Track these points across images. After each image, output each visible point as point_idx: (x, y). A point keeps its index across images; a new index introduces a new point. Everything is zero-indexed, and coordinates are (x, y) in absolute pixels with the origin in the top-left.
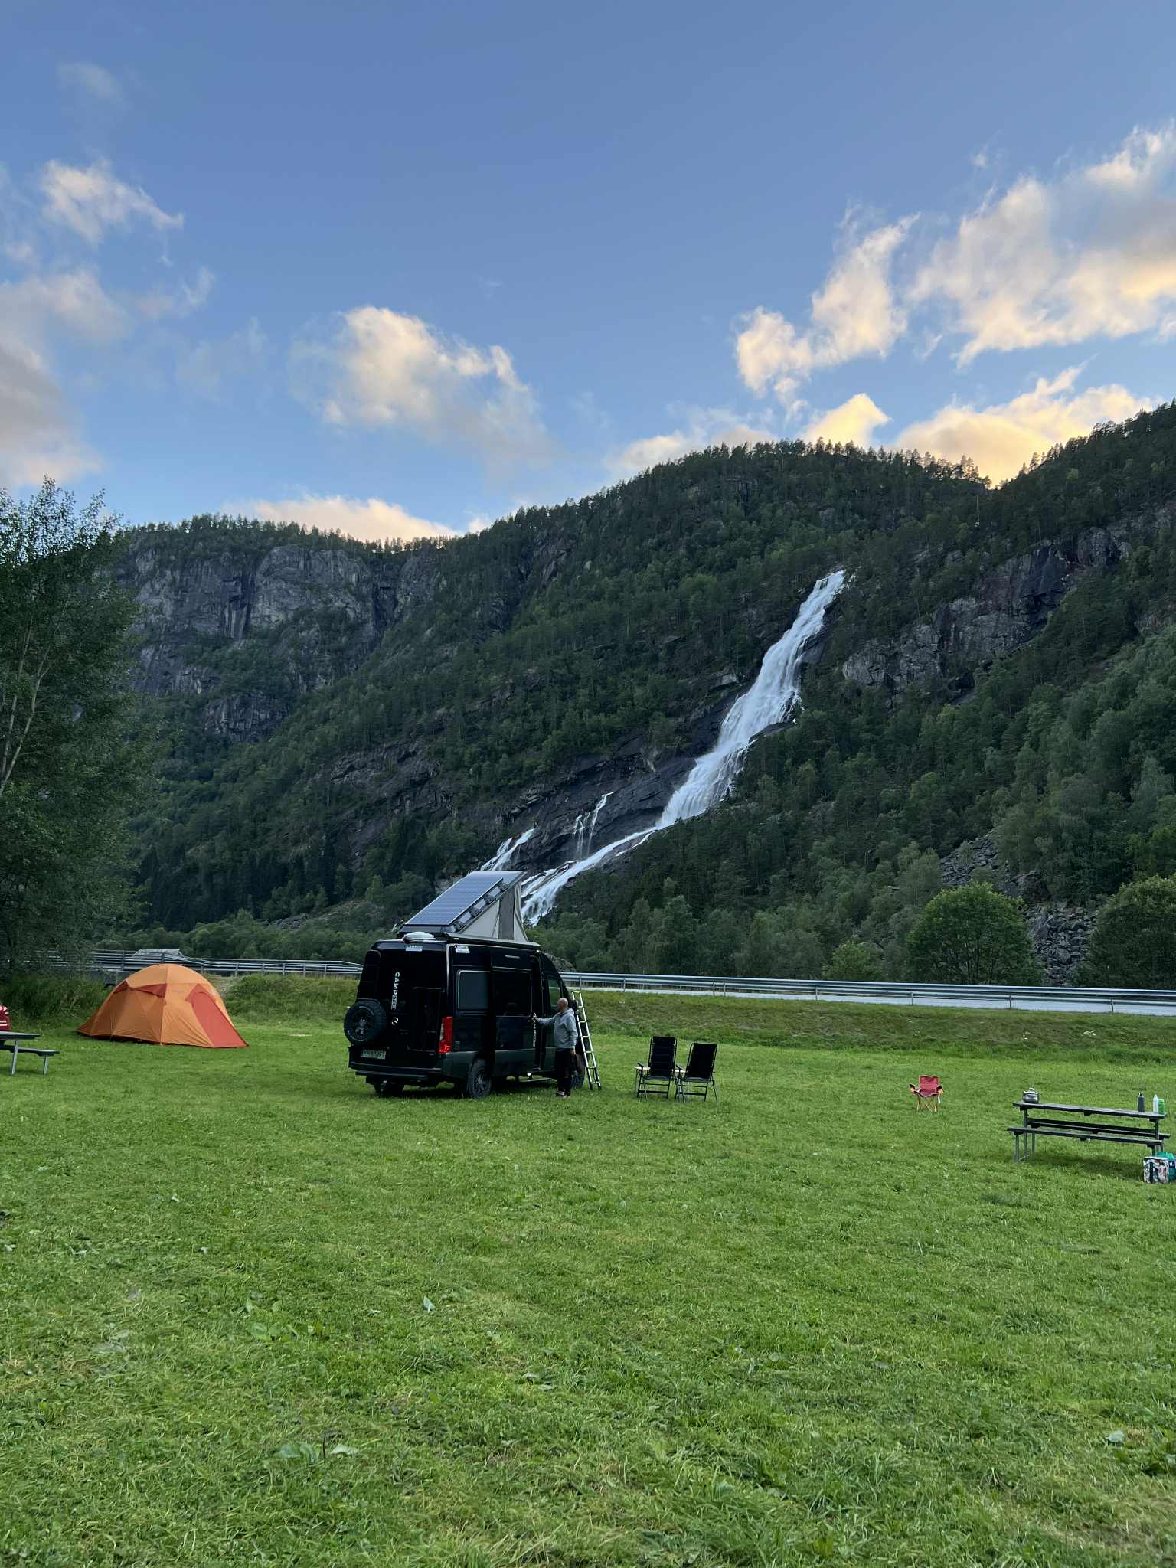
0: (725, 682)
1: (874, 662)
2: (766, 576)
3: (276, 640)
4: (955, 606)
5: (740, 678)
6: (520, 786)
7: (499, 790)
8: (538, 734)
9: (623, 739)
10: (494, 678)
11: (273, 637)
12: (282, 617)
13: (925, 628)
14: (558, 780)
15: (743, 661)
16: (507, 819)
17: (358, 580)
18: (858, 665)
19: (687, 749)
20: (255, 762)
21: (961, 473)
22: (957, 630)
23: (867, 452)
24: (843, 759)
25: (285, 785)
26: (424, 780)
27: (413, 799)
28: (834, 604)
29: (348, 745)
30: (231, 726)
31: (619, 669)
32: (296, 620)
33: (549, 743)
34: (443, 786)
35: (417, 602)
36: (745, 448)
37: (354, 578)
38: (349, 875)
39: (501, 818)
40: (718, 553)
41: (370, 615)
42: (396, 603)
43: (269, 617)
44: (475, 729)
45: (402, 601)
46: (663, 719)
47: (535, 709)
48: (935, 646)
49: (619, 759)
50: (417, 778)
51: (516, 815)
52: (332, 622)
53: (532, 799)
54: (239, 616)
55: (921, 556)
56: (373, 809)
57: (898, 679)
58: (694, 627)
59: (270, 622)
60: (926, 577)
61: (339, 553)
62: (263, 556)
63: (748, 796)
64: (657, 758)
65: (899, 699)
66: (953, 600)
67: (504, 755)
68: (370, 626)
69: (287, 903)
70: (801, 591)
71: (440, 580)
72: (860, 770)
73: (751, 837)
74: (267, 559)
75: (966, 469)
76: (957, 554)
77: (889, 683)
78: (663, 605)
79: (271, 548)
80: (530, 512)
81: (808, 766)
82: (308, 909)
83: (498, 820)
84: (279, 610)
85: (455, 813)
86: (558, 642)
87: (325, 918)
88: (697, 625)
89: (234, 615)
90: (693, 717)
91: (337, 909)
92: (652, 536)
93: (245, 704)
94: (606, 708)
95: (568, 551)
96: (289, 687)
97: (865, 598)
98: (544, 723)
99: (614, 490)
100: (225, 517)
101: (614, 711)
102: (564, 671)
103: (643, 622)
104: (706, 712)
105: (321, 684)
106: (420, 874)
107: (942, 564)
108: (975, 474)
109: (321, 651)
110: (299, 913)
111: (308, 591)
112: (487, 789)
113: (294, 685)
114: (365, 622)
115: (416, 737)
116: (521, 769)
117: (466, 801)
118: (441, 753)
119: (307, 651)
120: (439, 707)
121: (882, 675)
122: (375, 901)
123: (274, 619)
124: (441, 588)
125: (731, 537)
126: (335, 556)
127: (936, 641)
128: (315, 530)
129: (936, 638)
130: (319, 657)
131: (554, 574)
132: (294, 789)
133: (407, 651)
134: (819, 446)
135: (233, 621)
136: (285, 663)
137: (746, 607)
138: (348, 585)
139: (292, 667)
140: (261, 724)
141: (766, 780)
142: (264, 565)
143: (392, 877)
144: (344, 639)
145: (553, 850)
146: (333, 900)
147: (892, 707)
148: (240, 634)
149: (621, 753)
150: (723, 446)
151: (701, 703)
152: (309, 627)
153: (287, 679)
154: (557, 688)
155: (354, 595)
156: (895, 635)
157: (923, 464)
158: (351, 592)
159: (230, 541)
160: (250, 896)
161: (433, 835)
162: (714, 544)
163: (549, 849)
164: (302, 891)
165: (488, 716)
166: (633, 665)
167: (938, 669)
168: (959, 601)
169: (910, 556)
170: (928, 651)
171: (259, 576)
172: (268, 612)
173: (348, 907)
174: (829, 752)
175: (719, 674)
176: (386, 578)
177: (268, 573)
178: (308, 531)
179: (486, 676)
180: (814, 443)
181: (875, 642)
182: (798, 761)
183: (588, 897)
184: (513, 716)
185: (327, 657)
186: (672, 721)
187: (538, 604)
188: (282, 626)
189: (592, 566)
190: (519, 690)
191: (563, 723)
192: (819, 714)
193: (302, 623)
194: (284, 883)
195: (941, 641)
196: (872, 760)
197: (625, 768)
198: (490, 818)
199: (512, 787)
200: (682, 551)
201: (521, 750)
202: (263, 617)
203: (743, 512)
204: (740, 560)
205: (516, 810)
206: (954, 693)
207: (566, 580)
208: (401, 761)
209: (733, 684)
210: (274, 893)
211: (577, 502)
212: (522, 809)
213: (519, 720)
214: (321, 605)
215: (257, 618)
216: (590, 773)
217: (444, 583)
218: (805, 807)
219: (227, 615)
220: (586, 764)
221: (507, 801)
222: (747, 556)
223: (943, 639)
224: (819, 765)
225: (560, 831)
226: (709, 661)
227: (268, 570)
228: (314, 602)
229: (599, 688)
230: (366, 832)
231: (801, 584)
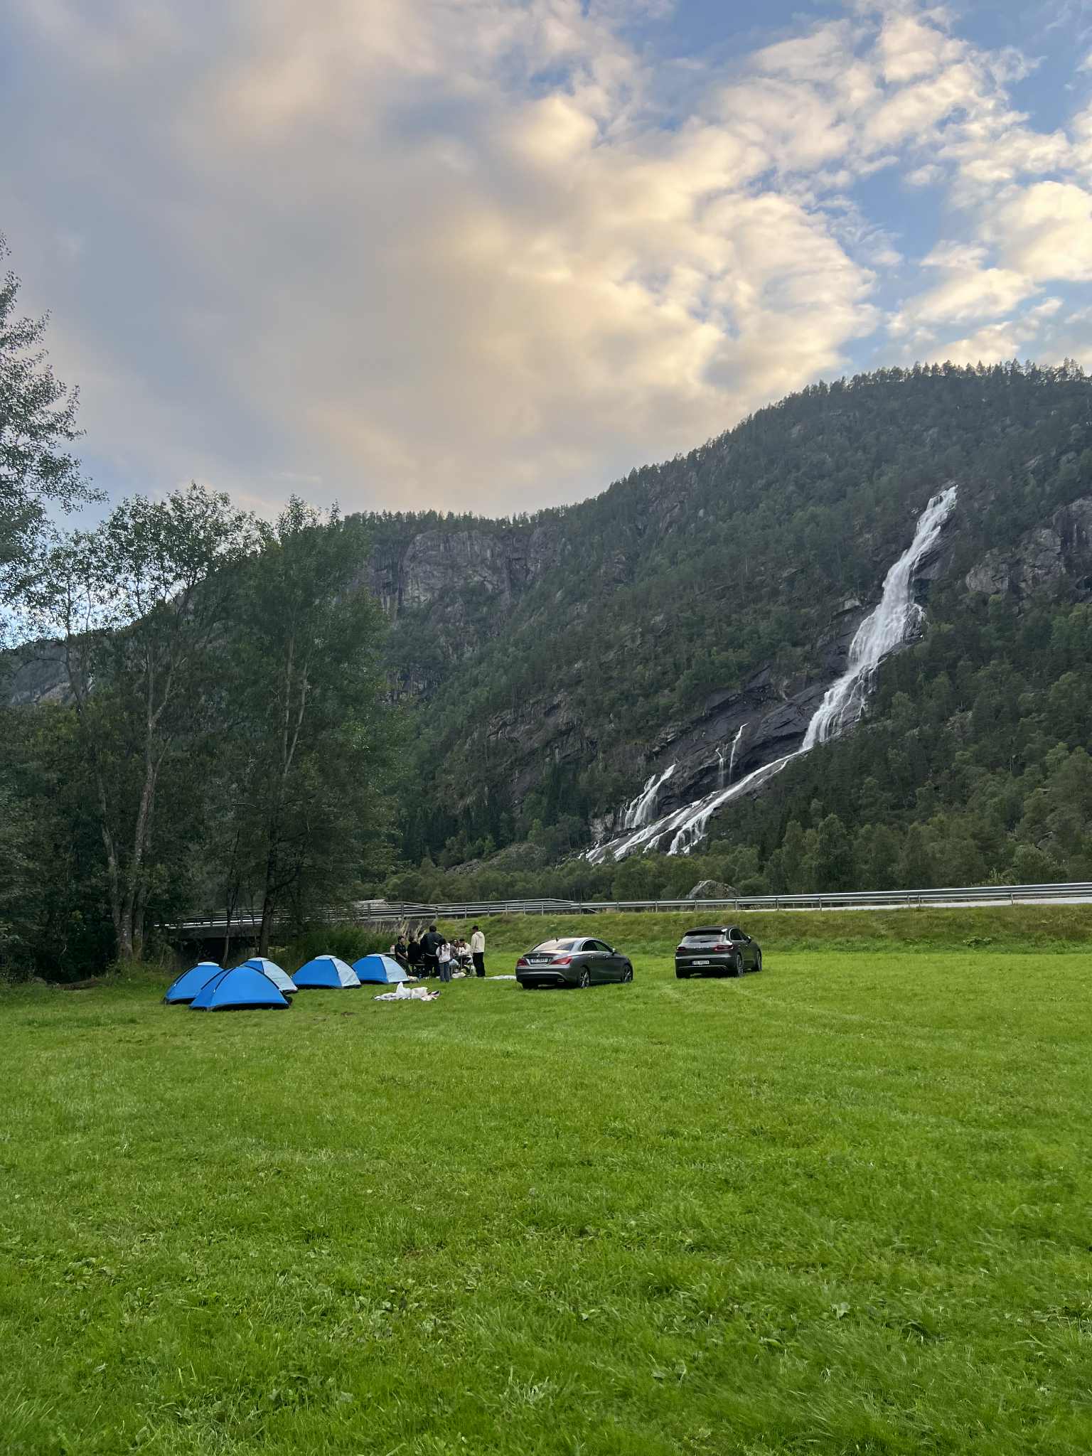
0: (848, 606)
1: (997, 571)
2: (878, 502)
3: (426, 618)
4: (1074, 506)
5: (862, 601)
6: (660, 726)
7: (639, 731)
8: (670, 676)
9: (752, 673)
10: (624, 629)
11: (422, 616)
12: (429, 596)
13: (1046, 532)
14: (694, 716)
15: (864, 586)
16: (649, 758)
17: (492, 556)
18: (981, 576)
19: (817, 675)
20: (419, 728)
21: (1065, 374)
22: (1079, 530)
23: (965, 369)
24: (977, 669)
25: (447, 746)
26: (569, 730)
27: (562, 748)
28: (949, 520)
29: (496, 704)
30: (395, 698)
31: (741, 606)
32: (441, 598)
33: (682, 682)
34: (588, 732)
35: (546, 568)
36: (843, 382)
37: (489, 553)
38: (512, 820)
39: (643, 757)
40: (825, 485)
41: (506, 584)
42: (528, 571)
43: (418, 597)
44: (611, 678)
45: (533, 569)
46: (789, 648)
47: (665, 652)
48: (1058, 549)
49: (751, 691)
50: (564, 728)
51: (657, 754)
52: (474, 596)
53: (670, 738)
54: (393, 600)
55: (1033, 463)
56: (527, 760)
57: (1023, 585)
58: (811, 557)
59: (419, 602)
60: (1040, 483)
61: (473, 533)
62: (408, 544)
63: (882, 714)
64: (788, 687)
65: (1026, 604)
66: (1072, 501)
67: (641, 699)
68: (507, 594)
69: (461, 852)
70: (915, 511)
71: (565, 545)
72: (993, 677)
73: (891, 753)
74: (411, 546)
75: (1070, 371)
76: (1071, 455)
77: (1014, 589)
78: (778, 541)
79: (414, 536)
80: (642, 471)
81: (942, 679)
82: (479, 855)
83: (641, 760)
84: (426, 590)
85: (601, 755)
86: (681, 587)
87: (495, 861)
88: (815, 555)
89: (388, 599)
90: (819, 644)
91: (503, 853)
92: (762, 478)
93: (405, 677)
94: (734, 644)
95: (682, 502)
96: (441, 659)
97: (980, 510)
98: (675, 664)
99: (720, 440)
100: (372, 513)
101: (741, 646)
102: (689, 614)
103: (762, 559)
104: (831, 636)
105: (468, 652)
106: (575, 815)
107: (1057, 468)
108: (1079, 374)
109: (467, 623)
110: (471, 859)
111: (450, 571)
112: (628, 732)
113: (446, 656)
114: (502, 592)
115: (558, 690)
116: (657, 710)
117: (611, 745)
118: (582, 702)
119: (454, 624)
120: (576, 661)
121: (1006, 583)
122: (537, 843)
123: (423, 598)
124: (566, 552)
125: (839, 469)
126: (470, 537)
127: (1059, 543)
128: (451, 515)
129: (1058, 541)
130: (464, 628)
131: (670, 525)
132: (456, 748)
133: (542, 614)
134: (916, 370)
135: (388, 605)
136: (436, 637)
137: (860, 534)
138: (484, 560)
139: (442, 640)
140: (421, 693)
141: (900, 696)
142: (410, 552)
143: (550, 819)
144: (485, 609)
145: (696, 783)
146: (500, 845)
147: (1020, 613)
148: (395, 616)
149: (753, 685)
150: (821, 383)
151: (826, 630)
152: (453, 602)
153: (439, 651)
154: (684, 631)
155: (489, 569)
156: (1015, 542)
157: (1024, 372)
158: (486, 566)
159: (379, 535)
160: (427, 848)
161: (583, 777)
162: (822, 477)
163: (692, 782)
164: (471, 839)
165: (621, 663)
166: (755, 601)
167: (1064, 570)
168: (1079, 502)
169: (1022, 464)
170: (1051, 554)
171: (406, 562)
172: (417, 594)
173: (513, 849)
174: (962, 663)
175: (841, 599)
176: (516, 550)
177: (414, 558)
178: (445, 516)
179: (617, 628)
180: (911, 368)
181: (995, 551)
182: (931, 674)
183: (736, 825)
184: (646, 661)
185: (472, 628)
186: (799, 650)
187: (657, 555)
188: (431, 604)
189: (705, 513)
190: (649, 637)
191: (693, 662)
192: (946, 627)
193: (447, 600)
194: (455, 833)
195: (1064, 543)
196: (1007, 666)
197: (758, 698)
198: (633, 757)
199: (651, 728)
200: (791, 488)
201: (656, 692)
202: (413, 598)
203: (847, 443)
204: (850, 489)
205: (657, 749)
206: (1083, 592)
207: (682, 530)
208: (547, 714)
209: (856, 607)
210: (448, 842)
211: (685, 455)
212: (663, 748)
213: (651, 664)
214: (462, 582)
215: (407, 600)
216: (725, 706)
217: (569, 547)
218: (943, 719)
219: (382, 600)
220: (718, 699)
221: (648, 741)
222: (856, 485)
223: (1066, 540)
224: (952, 677)
225: (701, 764)
226: (829, 589)
227: (414, 556)
228: (456, 580)
229: (724, 626)
230: (521, 781)
231: (914, 505)
